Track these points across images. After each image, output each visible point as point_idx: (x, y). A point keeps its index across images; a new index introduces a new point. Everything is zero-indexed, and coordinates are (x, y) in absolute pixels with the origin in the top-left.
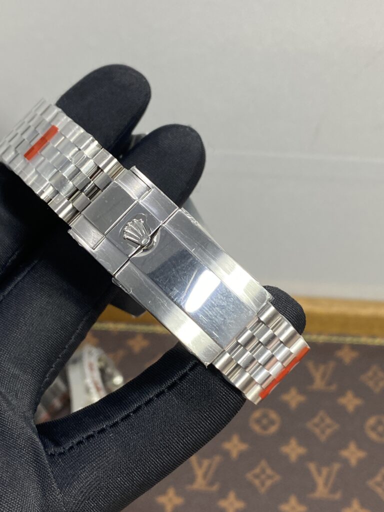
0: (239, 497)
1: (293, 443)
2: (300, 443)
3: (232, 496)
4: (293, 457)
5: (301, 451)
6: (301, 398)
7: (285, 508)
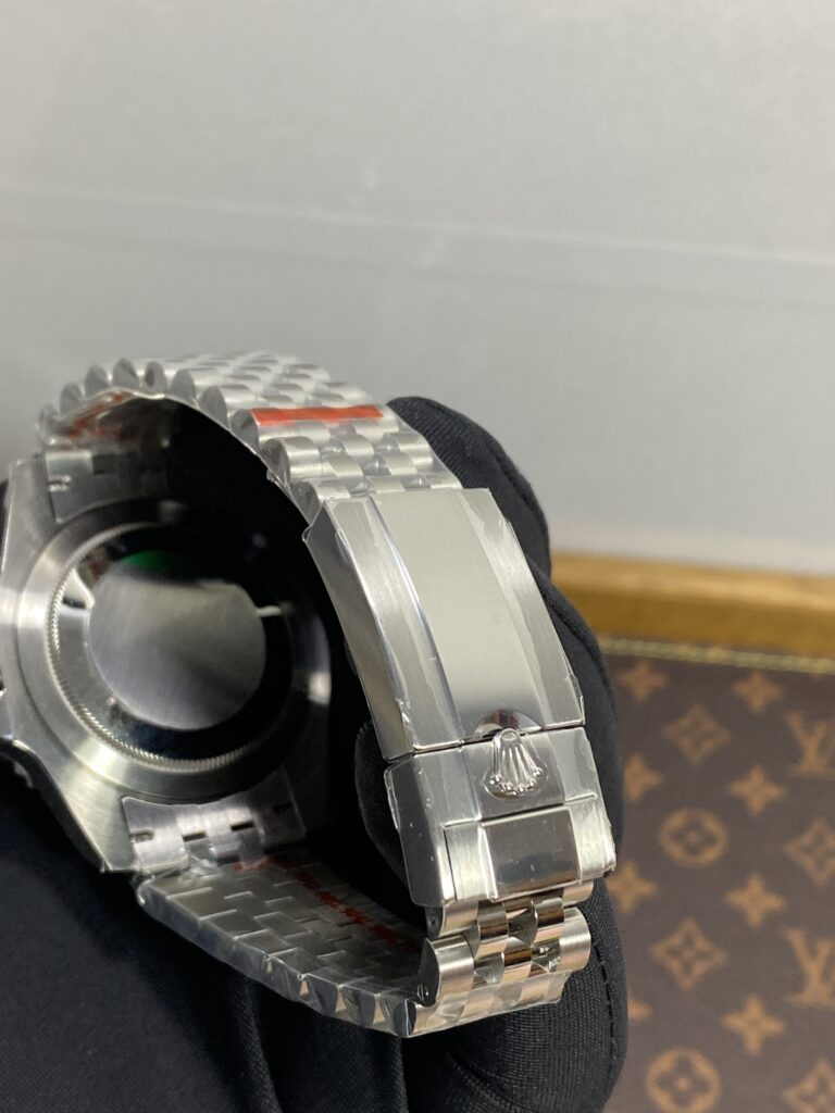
1: (755, 886)
2: (771, 887)
4: (755, 917)
5: (773, 903)
6: (774, 792)
7: (735, 1022)
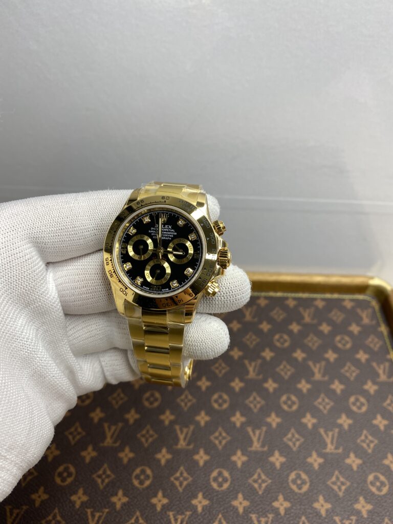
0: (208, 379)
2: (240, 350)
3: (204, 379)
7: (233, 384)
